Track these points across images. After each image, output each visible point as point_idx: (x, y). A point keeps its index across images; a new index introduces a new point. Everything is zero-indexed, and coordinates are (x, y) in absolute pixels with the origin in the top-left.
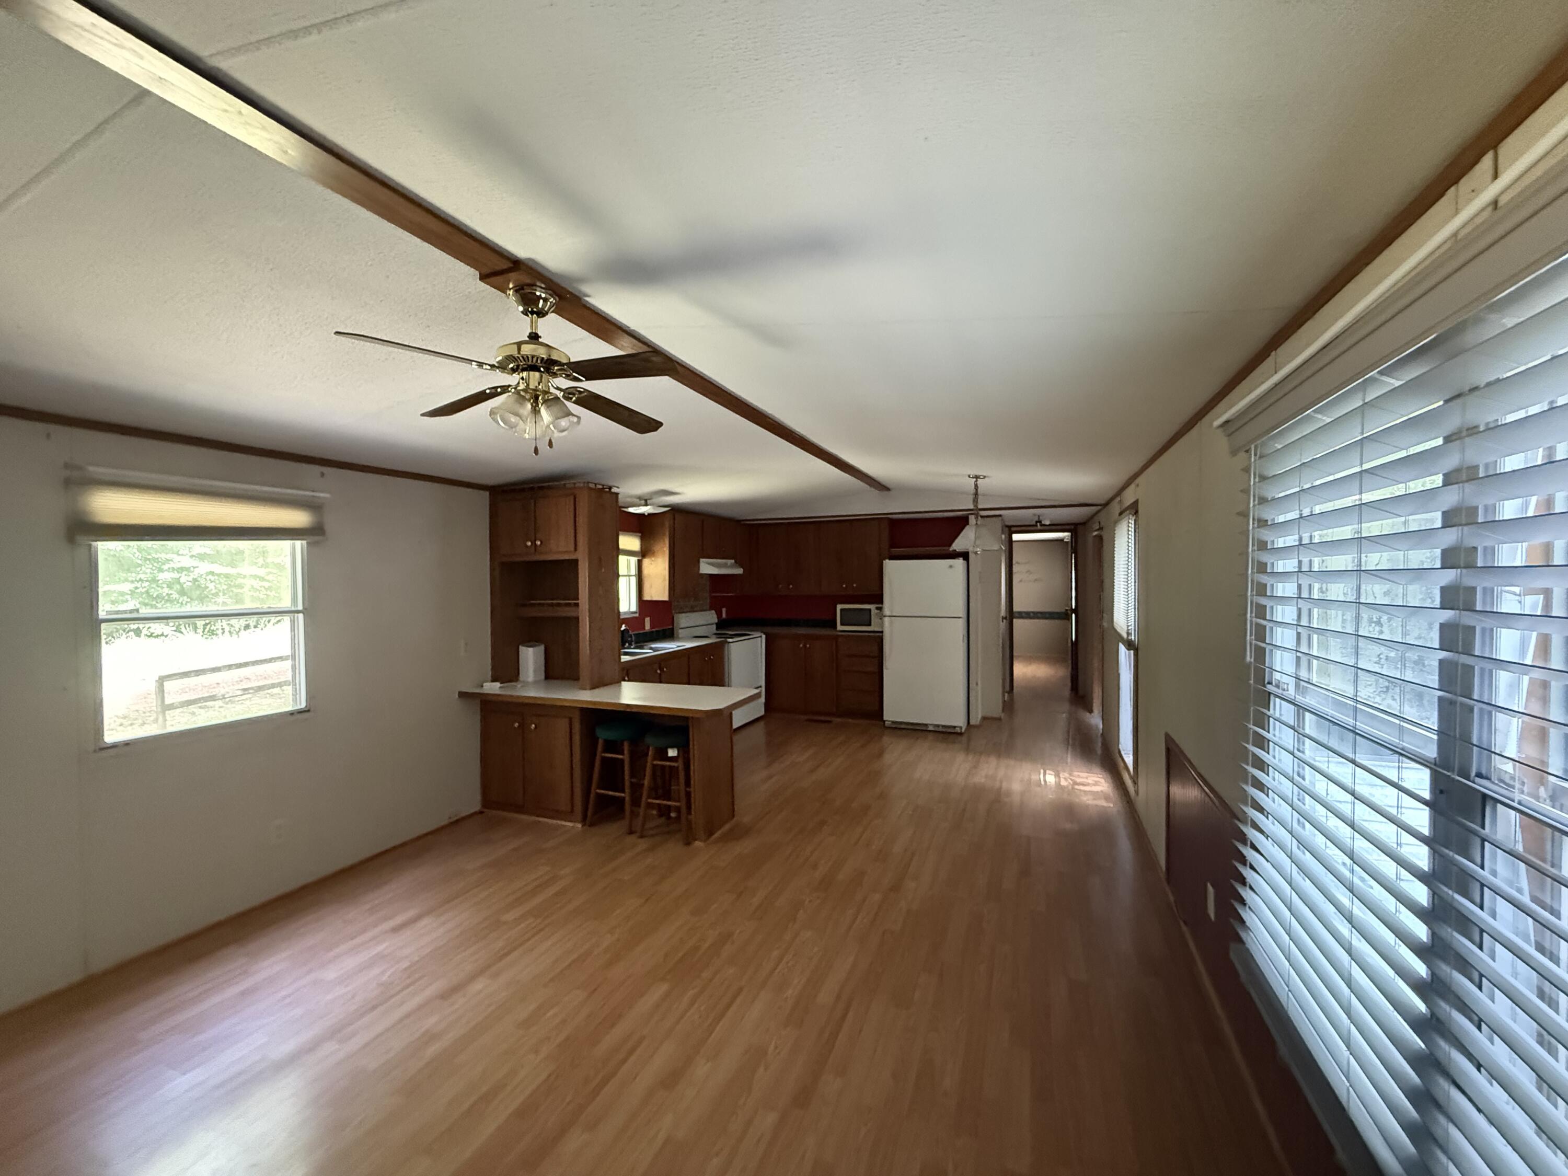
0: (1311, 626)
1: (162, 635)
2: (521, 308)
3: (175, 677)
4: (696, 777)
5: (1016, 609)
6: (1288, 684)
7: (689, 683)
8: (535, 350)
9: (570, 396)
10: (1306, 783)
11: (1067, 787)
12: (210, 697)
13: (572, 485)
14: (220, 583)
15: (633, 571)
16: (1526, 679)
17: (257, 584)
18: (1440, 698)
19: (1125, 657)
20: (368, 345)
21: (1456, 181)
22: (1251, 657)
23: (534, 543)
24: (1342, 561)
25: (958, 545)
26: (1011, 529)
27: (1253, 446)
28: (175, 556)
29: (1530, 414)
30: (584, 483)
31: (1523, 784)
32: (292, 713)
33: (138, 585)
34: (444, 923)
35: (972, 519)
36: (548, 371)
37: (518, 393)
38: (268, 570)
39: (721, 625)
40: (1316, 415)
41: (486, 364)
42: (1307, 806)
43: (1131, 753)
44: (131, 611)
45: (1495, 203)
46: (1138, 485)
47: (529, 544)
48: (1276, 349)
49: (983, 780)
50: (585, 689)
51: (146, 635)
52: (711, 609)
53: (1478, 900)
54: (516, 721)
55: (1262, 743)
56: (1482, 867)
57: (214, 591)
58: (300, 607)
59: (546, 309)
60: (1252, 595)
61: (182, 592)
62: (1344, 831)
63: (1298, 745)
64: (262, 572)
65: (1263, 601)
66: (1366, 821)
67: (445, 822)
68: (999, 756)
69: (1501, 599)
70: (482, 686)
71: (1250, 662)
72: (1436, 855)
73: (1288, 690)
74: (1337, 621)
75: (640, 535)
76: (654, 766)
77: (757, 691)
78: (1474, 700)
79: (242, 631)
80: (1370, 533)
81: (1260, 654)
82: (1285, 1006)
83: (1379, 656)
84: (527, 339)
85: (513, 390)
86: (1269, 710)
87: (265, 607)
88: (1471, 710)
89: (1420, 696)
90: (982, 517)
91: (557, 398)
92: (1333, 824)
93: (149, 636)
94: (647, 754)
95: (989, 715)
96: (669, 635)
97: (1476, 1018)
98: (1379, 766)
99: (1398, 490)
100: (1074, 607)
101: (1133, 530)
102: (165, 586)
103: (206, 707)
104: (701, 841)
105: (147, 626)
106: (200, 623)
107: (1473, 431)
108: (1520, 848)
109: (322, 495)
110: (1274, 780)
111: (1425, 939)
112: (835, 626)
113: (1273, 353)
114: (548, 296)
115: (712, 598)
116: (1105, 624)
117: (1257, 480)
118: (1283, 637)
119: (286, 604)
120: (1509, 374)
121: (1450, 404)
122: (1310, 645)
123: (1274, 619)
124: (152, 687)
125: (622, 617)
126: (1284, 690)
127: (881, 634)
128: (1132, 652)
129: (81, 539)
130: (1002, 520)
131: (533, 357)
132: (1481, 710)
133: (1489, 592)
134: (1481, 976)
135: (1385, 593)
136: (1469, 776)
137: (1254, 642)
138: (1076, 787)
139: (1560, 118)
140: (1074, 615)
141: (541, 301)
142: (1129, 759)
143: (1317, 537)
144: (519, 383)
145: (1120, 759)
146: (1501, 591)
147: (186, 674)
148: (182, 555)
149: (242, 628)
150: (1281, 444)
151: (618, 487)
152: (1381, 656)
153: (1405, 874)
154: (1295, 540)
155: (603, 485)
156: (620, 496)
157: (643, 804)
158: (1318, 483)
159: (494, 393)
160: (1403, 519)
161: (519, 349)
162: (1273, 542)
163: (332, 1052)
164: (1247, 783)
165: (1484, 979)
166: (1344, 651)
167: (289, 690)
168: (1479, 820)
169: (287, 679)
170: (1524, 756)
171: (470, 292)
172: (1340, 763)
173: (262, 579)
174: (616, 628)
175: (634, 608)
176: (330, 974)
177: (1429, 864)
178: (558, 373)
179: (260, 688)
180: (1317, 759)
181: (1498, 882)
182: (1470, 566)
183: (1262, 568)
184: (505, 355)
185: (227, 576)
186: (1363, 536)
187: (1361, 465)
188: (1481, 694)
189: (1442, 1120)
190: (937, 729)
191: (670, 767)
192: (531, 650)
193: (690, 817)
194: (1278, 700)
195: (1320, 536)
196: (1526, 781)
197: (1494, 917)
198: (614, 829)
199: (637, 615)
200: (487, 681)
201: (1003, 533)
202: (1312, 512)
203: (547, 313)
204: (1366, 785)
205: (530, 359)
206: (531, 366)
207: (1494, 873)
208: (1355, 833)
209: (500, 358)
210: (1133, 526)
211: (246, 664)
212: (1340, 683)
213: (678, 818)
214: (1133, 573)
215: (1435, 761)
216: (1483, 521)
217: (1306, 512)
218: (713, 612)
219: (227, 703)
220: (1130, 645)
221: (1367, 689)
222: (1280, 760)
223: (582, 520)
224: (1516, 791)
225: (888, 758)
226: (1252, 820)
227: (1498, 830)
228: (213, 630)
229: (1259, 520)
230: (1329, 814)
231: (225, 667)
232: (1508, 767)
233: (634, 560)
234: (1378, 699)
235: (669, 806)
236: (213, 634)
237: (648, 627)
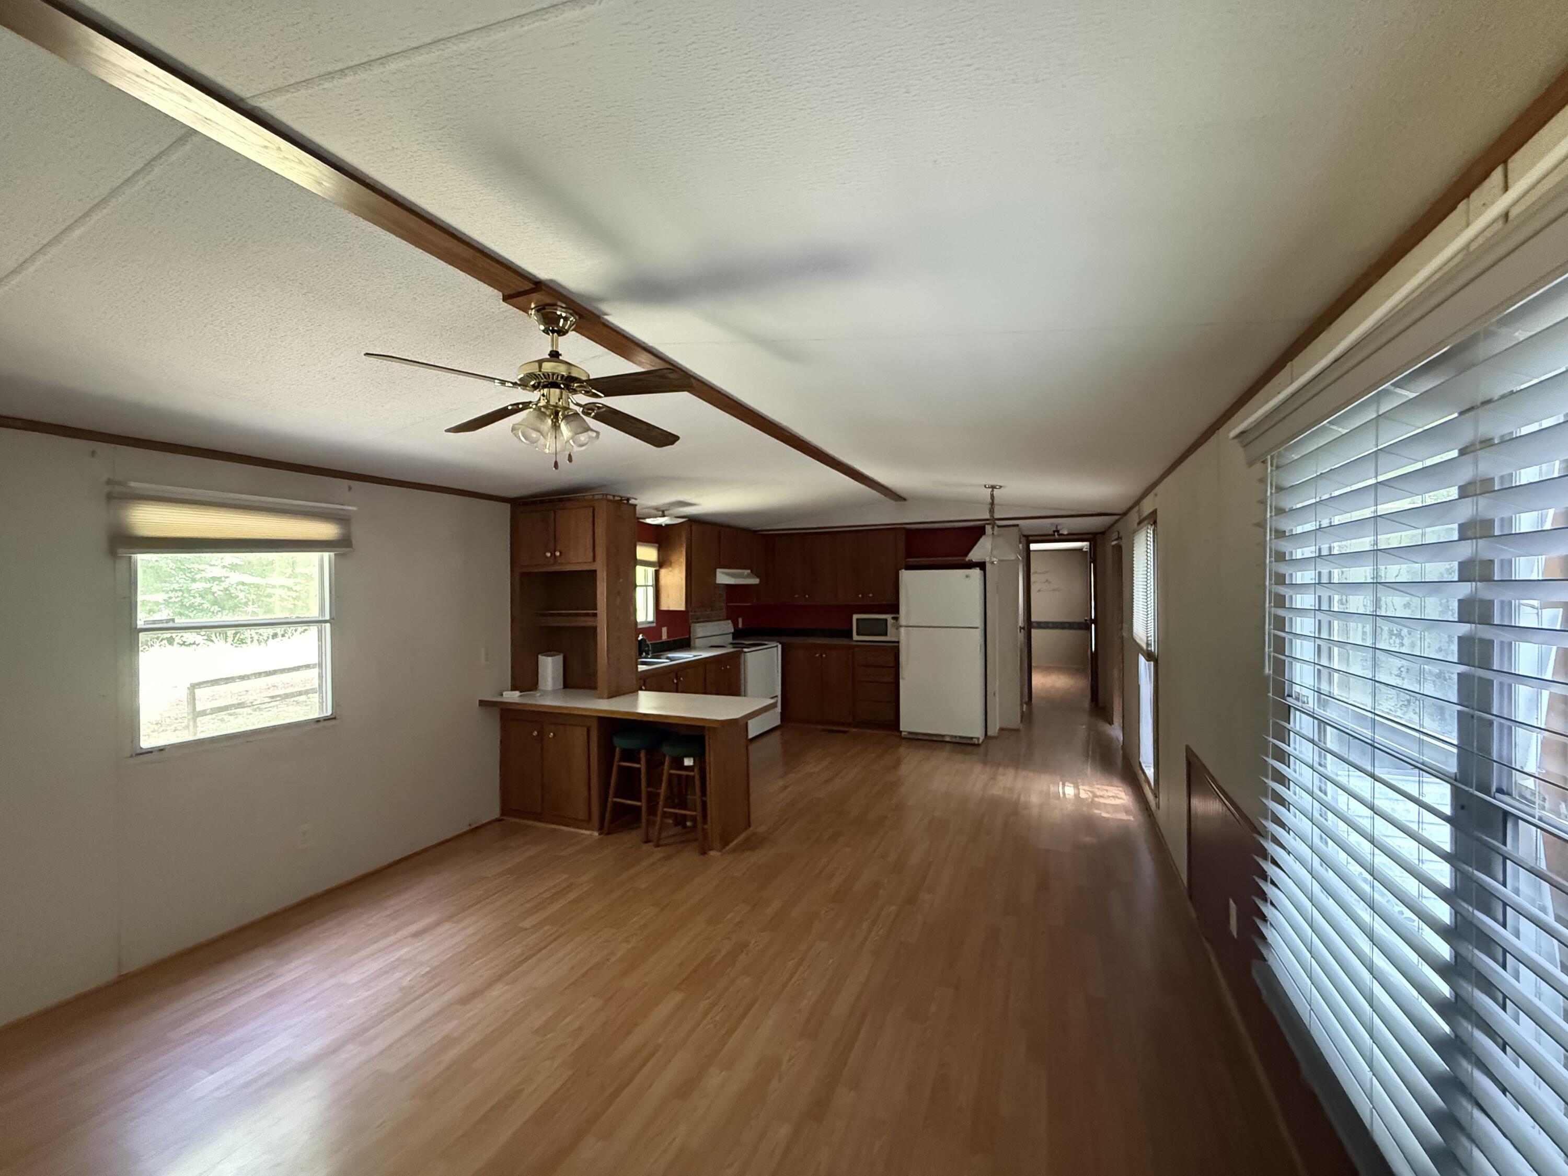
0: (1332, 638)
1: (194, 643)
2: (542, 327)
3: (205, 685)
4: (711, 787)
5: (1033, 619)
6: (1308, 697)
7: (705, 693)
8: (554, 368)
9: (590, 411)
10: (1328, 799)
11: (1087, 799)
12: (239, 704)
13: (591, 497)
14: (250, 593)
15: (651, 581)
16: (1545, 694)
17: (284, 593)
18: (1459, 712)
19: (1145, 668)
20: (396, 365)
21: (1467, 195)
22: (1269, 670)
23: (553, 554)
24: (1361, 573)
25: (975, 555)
26: (1029, 539)
27: (1269, 457)
28: (208, 566)
29: (1544, 427)
30: (603, 494)
31: (1544, 800)
32: (318, 721)
33: (172, 595)
34: (464, 929)
35: (988, 529)
36: (568, 387)
37: (539, 409)
38: (296, 580)
39: (737, 634)
40: (1332, 427)
41: (508, 382)
42: (1329, 822)
43: (1152, 766)
44: (167, 621)
45: (1506, 216)
46: (1156, 495)
47: (548, 555)
48: (1291, 360)
49: (1000, 793)
50: (602, 698)
51: (178, 643)
52: (727, 619)
53: (1501, 918)
54: (535, 730)
55: (1283, 757)
56: (1504, 885)
57: (244, 600)
58: (327, 617)
59: (566, 328)
60: (1270, 607)
61: (215, 603)
62: (1365, 847)
63: (1320, 760)
64: (290, 583)
65: (1281, 612)
66: (1389, 836)
67: (467, 828)
68: (1017, 768)
69: (1519, 615)
70: (502, 695)
71: (1269, 676)
72: (1458, 873)
73: (1308, 703)
74: (1357, 633)
75: (657, 545)
76: (670, 775)
77: (772, 701)
78: (1493, 715)
79: (271, 639)
80: (1389, 544)
81: (1280, 667)
82: (1307, 1023)
83: (1400, 669)
84: (548, 357)
85: (534, 406)
86: (1289, 723)
87: (294, 617)
88: (1491, 723)
89: (1442, 710)
90: (999, 526)
91: (576, 414)
92: (1354, 839)
93: (181, 645)
94: (663, 763)
95: (1004, 726)
96: (685, 644)
97: (1500, 1041)
98: (1401, 780)
99: (1417, 502)
100: (1093, 617)
101: (1152, 540)
102: (197, 595)
103: (234, 714)
104: (717, 850)
105: (180, 635)
106: (231, 632)
107: (1487, 443)
108: (1543, 865)
109: (350, 508)
110: (1295, 795)
111: (1448, 958)
112: (851, 636)
113: (1289, 364)
114: (569, 315)
115: (728, 607)
116: (1125, 635)
117: (1274, 491)
118: (1302, 649)
119: (314, 613)
120: (1523, 387)
121: (1463, 417)
122: (1330, 658)
123: (1294, 631)
124: (184, 693)
125: (639, 627)
126: (1304, 703)
127: (896, 644)
128: (1152, 663)
129: (121, 551)
130: (1020, 530)
131: (553, 374)
132: (1501, 725)
133: (1507, 606)
134: (1505, 997)
135: (1404, 605)
136: (1490, 791)
137: (1272, 654)
138: (1096, 799)
139: (1560, 139)
140: (1093, 626)
141: (562, 321)
142: (1150, 772)
143: (1336, 548)
144: (540, 399)
145: (1140, 771)
146: (1519, 603)
147: (215, 682)
148: (214, 565)
149: (271, 637)
150: (1298, 454)
151: (636, 499)
152: (1402, 669)
153: (1426, 892)
154: (1311, 552)
155: (621, 497)
156: (638, 508)
157: (659, 813)
158: (1337, 493)
159: (516, 409)
160: (1420, 531)
161: (540, 367)
162: (1291, 553)
163: (353, 1055)
164: (1267, 797)
165: (1508, 1000)
166: (1365, 664)
167: (315, 698)
168: (1501, 835)
169: (313, 687)
170: (1544, 771)
171: (493, 312)
172: (1359, 776)
173: (290, 589)
174: (634, 639)
175: (651, 618)
176: (352, 978)
177: (1451, 881)
178: (578, 389)
179: (287, 696)
180: (1339, 773)
181: (1521, 901)
182: (1487, 578)
183: (1280, 579)
184: (526, 372)
185: (258, 586)
186: (1379, 548)
187: (1376, 477)
188: (1501, 707)
189: (1465, 1142)
190: (954, 740)
191: (687, 776)
192: (550, 659)
193: (706, 826)
194: (1298, 713)
195: (1340, 547)
196: (1547, 797)
197: (1518, 936)
198: (631, 838)
199: (654, 625)
200: (507, 690)
201: (1020, 542)
202: (1331, 523)
203: (567, 332)
204: (1386, 800)
205: (551, 377)
206: (551, 383)
207: (1517, 891)
208: (1375, 848)
209: (522, 376)
210: (1152, 536)
211: (274, 672)
212: (1360, 696)
213: (694, 827)
214: (1152, 583)
215: (1456, 776)
216: (1499, 534)
217: (1325, 523)
218: (730, 621)
219: (255, 710)
220: (1149, 656)
221: (1389, 703)
222: (1301, 774)
223: (600, 531)
224: (1537, 807)
225: (904, 769)
226: (1273, 835)
227: (1520, 846)
228: (242, 639)
229: (1277, 531)
230: (1350, 829)
231: (255, 674)
232: (1530, 783)
233: (651, 571)
234: (1399, 713)
235: (685, 815)
236: (243, 643)
237: (665, 637)
